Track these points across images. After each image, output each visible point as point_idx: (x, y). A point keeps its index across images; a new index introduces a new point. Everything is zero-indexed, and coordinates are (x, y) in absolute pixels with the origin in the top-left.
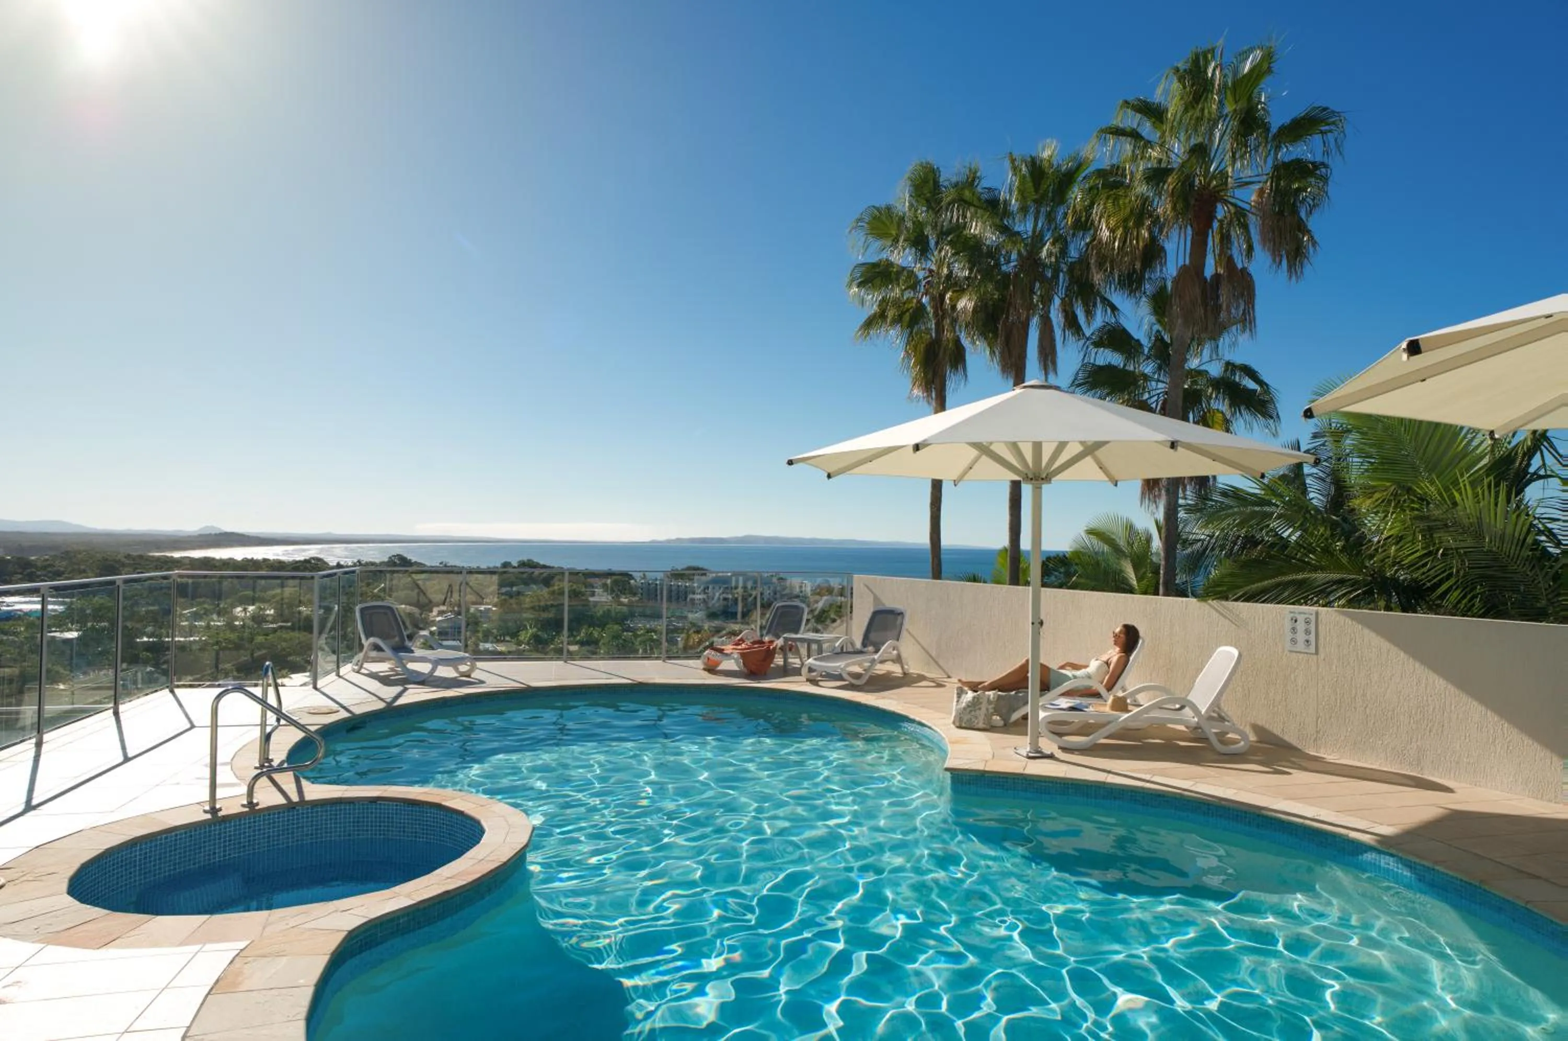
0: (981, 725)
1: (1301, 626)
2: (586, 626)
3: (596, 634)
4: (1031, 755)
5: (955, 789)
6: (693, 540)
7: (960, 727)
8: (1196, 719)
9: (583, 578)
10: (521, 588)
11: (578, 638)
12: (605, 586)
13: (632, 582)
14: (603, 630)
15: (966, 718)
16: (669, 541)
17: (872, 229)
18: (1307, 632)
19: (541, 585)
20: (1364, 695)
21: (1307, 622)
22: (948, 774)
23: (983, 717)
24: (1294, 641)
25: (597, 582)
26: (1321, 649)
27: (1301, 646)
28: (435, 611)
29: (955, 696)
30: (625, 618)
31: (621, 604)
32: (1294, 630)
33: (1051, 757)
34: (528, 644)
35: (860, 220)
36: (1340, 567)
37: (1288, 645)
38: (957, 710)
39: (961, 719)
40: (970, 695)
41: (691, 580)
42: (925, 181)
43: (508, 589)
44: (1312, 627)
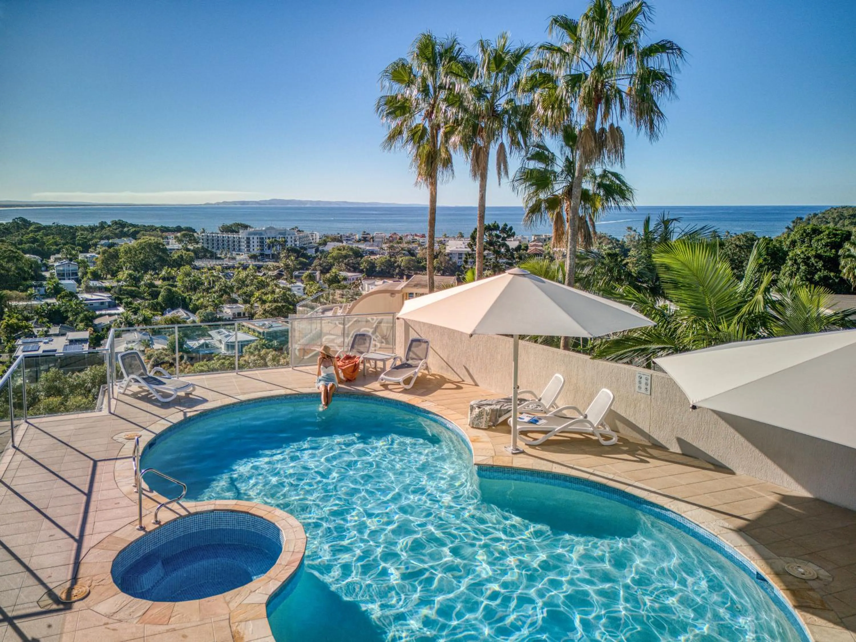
0: (483, 427)
1: (643, 381)
2: (166, 267)
3: (173, 272)
4: (514, 452)
5: (479, 475)
6: (235, 203)
7: (473, 427)
8: (592, 429)
9: (159, 233)
10: (116, 240)
11: (161, 276)
12: (176, 237)
13: (195, 234)
14: (178, 269)
15: (476, 422)
16: (218, 204)
17: (394, 77)
18: (647, 384)
19: (131, 238)
20: (672, 418)
21: (647, 379)
22: (476, 467)
23: (484, 423)
24: (640, 388)
25: (171, 236)
26: (653, 394)
27: (643, 390)
28: (52, 258)
29: (469, 411)
30: (192, 260)
31: (188, 250)
32: (640, 382)
33: (523, 452)
34: (125, 281)
35: (386, 71)
36: (664, 342)
37: (637, 389)
38: (471, 418)
39: (473, 423)
40: (477, 410)
41: (237, 232)
42: (426, 46)
43: (106, 241)
44: (649, 382)
